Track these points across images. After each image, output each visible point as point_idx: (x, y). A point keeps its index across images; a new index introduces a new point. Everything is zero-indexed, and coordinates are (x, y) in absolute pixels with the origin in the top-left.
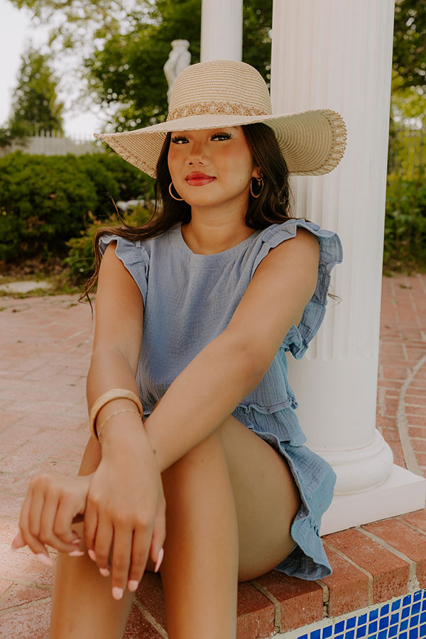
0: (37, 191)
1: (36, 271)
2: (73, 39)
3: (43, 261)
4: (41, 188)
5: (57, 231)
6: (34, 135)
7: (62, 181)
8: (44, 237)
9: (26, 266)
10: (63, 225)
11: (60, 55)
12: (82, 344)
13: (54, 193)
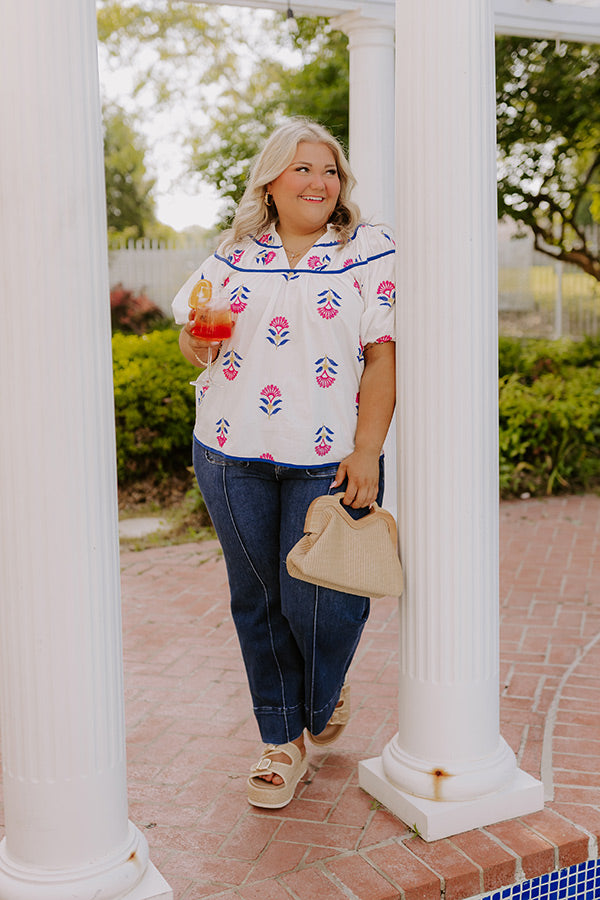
0: (148, 396)
1: (149, 498)
2: (170, 87)
3: (156, 484)
4: (152, 392)
5: (173, 446)
6: (119, 248)
7: (178, 379)
8: (156, 453)
9: (134, 490)
10: (181, 437)
11: (151, 114)
12: (221, 624)
13: (169, 396)
